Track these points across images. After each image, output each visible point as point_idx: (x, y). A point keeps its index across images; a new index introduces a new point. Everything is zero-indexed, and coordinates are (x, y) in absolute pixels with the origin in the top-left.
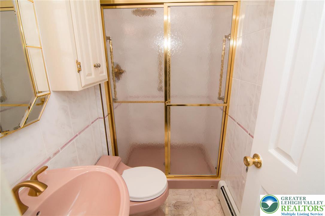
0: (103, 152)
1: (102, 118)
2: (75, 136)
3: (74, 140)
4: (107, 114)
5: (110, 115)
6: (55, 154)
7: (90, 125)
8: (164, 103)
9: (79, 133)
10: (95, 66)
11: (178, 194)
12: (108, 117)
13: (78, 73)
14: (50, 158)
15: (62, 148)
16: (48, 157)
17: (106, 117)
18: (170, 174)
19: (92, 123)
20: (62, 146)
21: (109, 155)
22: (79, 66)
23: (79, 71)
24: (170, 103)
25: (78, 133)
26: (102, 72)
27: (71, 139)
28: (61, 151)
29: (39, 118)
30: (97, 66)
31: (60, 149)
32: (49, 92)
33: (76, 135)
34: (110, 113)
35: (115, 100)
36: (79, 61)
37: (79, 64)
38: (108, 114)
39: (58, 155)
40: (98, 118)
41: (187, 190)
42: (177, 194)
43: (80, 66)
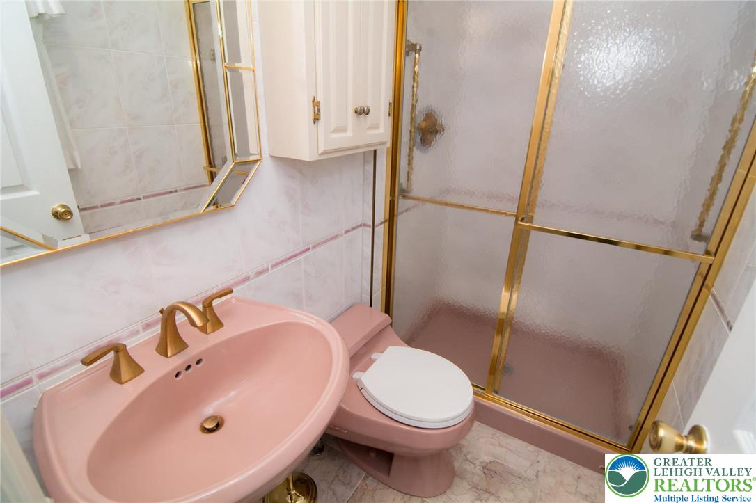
0: (361, 297)
1: (369, 226)
2: (303, 249)
3: (302, 257)
4: (383, 220)
5: (387, 224)
6: (260, 273)
7: (342, 235)
8: (514, 219)
9: (314, 247)
10: (356, 112)
11: (503, 447)
12: (382, 226)
13: (314, 123)
14: (247, 279)
15: (274, 266)
16: (244, 276)
17: (377, 226)
18: (497, 393)
19: (347, 232)
20: (274, 263)
21: (371, 306)
22: (316, 108)
23: (316, 120)
24: (531, 222)
25: (311, 246)
26: (376, 127)
27: (295, 253)
28: (272, 270)
29: (233, 202)
30: (362, 112)
31: (270, 267)
32: (258, 157)
33: (306, 248)
34: (388, 218)
35: (405, 194)
36: (318, 99)
37: (316, 104)
38: (385, 221)
39: (263, 276)
40: (361, 226)
41: (531, 448)
42: (500, 445)
43: (319, 110)
